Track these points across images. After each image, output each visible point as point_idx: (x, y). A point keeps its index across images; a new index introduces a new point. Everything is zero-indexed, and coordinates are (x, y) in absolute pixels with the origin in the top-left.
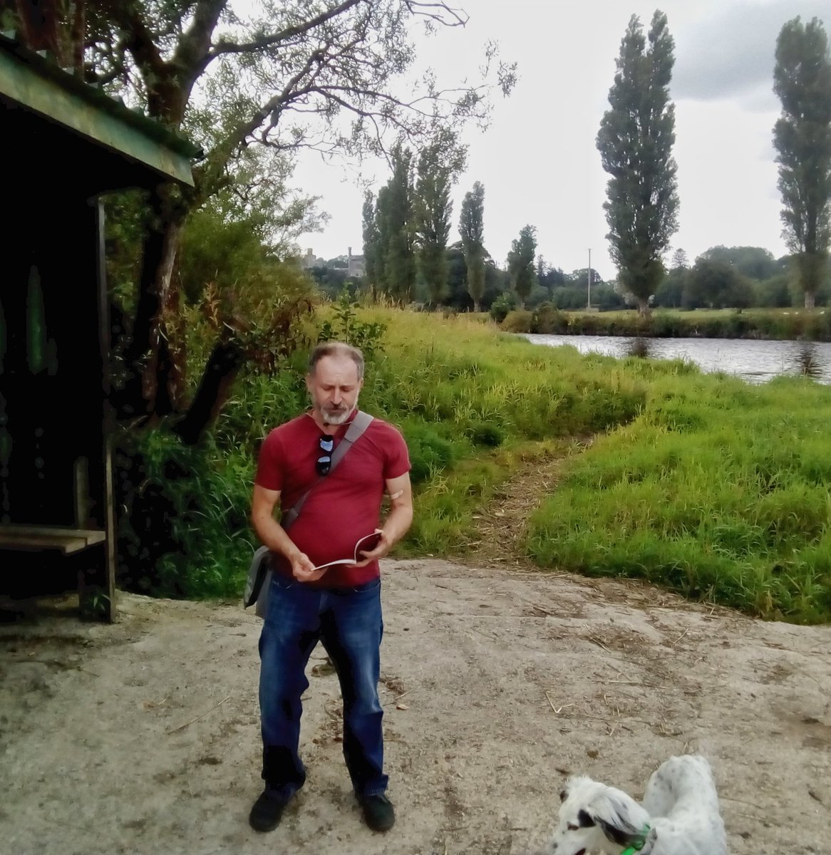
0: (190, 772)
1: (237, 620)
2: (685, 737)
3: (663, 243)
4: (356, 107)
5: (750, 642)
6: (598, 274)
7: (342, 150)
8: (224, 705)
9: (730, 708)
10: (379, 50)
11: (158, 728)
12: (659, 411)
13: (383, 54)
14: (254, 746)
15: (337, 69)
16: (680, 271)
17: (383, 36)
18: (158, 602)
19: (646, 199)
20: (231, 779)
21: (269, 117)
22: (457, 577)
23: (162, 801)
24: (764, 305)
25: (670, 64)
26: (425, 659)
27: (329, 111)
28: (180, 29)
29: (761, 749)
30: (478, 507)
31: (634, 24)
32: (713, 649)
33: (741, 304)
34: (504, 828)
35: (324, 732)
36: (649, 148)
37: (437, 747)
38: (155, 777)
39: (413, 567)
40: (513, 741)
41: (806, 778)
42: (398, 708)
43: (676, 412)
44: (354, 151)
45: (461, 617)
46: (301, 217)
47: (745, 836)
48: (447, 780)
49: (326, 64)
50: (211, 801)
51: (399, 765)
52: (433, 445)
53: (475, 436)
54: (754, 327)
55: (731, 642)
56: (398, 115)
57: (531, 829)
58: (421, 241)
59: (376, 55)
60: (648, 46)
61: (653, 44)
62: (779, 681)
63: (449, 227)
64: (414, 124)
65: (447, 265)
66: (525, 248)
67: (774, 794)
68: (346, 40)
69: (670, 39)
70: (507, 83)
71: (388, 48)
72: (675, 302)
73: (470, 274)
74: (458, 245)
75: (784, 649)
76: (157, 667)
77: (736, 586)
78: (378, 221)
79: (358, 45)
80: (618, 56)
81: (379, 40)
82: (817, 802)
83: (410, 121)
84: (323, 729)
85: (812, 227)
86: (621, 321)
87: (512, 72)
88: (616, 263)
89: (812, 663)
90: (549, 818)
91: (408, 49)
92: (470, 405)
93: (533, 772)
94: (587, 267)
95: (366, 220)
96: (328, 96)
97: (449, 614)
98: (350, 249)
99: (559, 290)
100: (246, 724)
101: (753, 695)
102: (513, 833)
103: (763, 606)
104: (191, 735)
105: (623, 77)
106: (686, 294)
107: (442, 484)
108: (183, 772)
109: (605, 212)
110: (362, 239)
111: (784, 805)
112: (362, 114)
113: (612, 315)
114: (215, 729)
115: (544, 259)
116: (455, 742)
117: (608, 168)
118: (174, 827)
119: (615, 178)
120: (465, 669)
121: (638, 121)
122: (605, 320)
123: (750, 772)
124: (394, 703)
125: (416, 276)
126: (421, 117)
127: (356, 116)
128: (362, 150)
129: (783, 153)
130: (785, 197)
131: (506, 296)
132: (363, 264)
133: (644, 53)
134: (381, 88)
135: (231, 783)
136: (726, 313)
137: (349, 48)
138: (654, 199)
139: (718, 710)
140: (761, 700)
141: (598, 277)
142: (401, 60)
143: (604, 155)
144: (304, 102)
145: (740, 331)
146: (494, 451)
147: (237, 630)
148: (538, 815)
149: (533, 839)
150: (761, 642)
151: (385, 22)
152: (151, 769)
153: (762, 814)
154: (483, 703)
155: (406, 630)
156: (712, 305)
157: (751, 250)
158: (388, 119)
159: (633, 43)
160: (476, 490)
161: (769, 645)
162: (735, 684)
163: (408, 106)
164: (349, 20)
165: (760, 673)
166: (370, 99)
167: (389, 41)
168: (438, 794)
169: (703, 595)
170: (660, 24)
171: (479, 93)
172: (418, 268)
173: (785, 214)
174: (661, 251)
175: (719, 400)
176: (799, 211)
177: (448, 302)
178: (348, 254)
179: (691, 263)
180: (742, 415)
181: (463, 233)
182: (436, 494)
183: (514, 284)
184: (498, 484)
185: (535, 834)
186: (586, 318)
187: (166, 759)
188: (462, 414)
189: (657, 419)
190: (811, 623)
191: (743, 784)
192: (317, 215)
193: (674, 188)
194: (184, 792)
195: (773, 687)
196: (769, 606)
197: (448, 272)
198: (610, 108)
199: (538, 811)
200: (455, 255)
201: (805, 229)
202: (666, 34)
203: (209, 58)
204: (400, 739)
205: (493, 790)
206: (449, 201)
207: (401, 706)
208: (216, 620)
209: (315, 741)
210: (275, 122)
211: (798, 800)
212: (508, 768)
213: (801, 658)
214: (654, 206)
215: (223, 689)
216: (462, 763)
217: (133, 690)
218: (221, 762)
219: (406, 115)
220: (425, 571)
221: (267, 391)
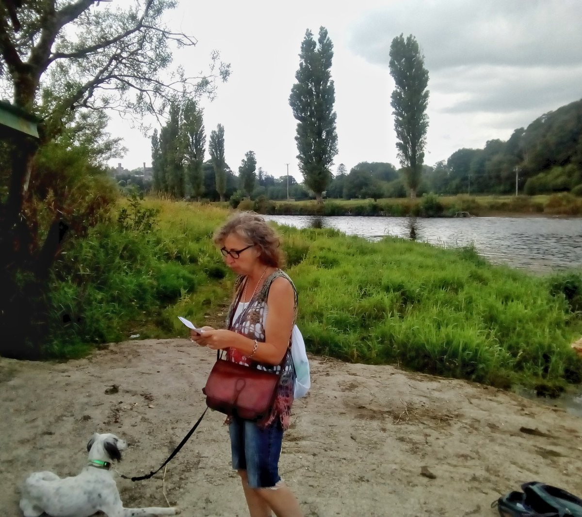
0: (37, 439)
1: (66, 370)
2: (296, 416)
3: (330, 160)
4: (138, 87)
5: (340, 373)
6: (294, 179)
7: (131, 110)
8: (57, 409)
9: (322, 403)
10: (151, 54)
11: (21, 420)
12: (315, 257)
13: (154, 58)
14: (72, 426)
15: (127, 65)
16: (342, 177)
17: (153, 47)
18: (22, 362)
19: (319, 134)
20: (60, 440)
21: (87, 92)
22: (191, 346)
23: (22, 452)
24: (390, 197)
25: (331, 55)
26: (167, 385)
27: (123, 88)
28: (33, 44)
29: (333, 420)
30: (208, 311)
31: (309, 34)
32: (321, 377)
33: (376, 196)
34: (197, 457)
35: (109, 419)
36: (320, 105)
37: (167, 424)
38: (19, 441)
39: (167, 343)
40: (208, 420)
41: (351, 430)
42: (149, 407)
43: (324, 257)
44: (139, 111)
45: (189, 365)
46: (110, 149)
47: (314, 455)
48: (171, 438)
49: (121, 62)
50: (48, 450)
51: (147, 432)
52: (184, 278)
53: (210, 272)
54: (382, 210)
55: (330, 373)
56: (163, 91)
57: (210, 457)
58: (187, 159)
59: (149, 58)
60: (318, 47)
61: (321, 45)
62: (350, 390)
63: (204, 150)
64: (172, 97)
65: (203, 174)
66: (250, 163)
67: (334, 438)
68: (133, 48)
69: (330, 42)
70: (225, 74)
71: (157, 54)
72: (340, 196)
73: (217, 179)
74: (209, 161)
75: (357, 375)
76: (21, 392)
77: (340, 347)
78: (161, 147)
79: (140, 52)
80: (300, 53)
81: (152, 49)
82: (354, 441)
83: (170, 95)
84: (109, 417)
85: (414, 151)
86: (306, 206)
87: (227, 68)
88: (303, 172)
89: (369, 382)
90: (220, 452)
91: (168, 55)
92: (207, 255)
93: (215, 433)
94: (287, 175)
95: (154, 147)
96: (122, 81)
97: (183, 364)
98: (144, 164)
99: (271, 188)
100: (68, 417)
101: (335, 397)
102: (201, 459)
103: (353, 356)
104: (39, 422)
105: (304, 64)
106: (345, 191)
107: (187, 299)
108: (34, 439)
109: (296, 142)
110: (151, 158)
111: (337, 442)
112: (142, 91)
113: (301, 203)
114: (52, 419)
115: (262, 170)
116: (177, 422)
117: (297, 117)
118: (29, 462)
119: (301, 123)
120: (187, 388)
121: (313, 89)
122: (297, 206)
123: (324, 429)
124: (148, 405)
125: (185, 180)
126: (176, 92)
127: (139, 92)
128: (143, 110)
129: (396, 109)
130: (398, 134)
131: (239, 192)
132: (152, 173)
133: (316, 50)
134: (153, 76)
135: (59, 442)
136: (367, 202)
137: (135, 53)
138: (324, 136)
139: (316, 404)
140: (339, 399)
141: (295, 180)
142: (164, 61)
143: (294, 109)
144: (108, 83)
145: (375, 212)
146: (220, 281)
147: (66, 374)
148: (215, 451)
149: (211, 461)
150: (346, 373)
151: (155, 40)
152: (17, 437)
153: (325, 446)
154: (195, 404)
155: (158, 372)
156: (360, 197)
157: (382, 164)
158: (157, 94)
159: (308, 45)
160: (208, 302)
161: (350, 374)
162: (328, 392)
163: (168, 86)
164: (135, 37)
165: (342, 387)
166: (147, 82)
167: (157, 50)
168: (166, 444)
169: (323, 352)
170: (324, 34)
171: (209, 79)
172: (186, 176)
173: (398, 145)
174: (328, 165)
175: (349, 251)
176: (406, 142)
177: (205, 196)
178: (143, 167)
179: (348, 172)
180: (359, 258)
181: (212, 155)
182: (184, 304)
183: (243, 185)
184: (222, 299)
185: (212, 459)
186: (285, 205)
187: (25, 433)
188: (203, 260)
189: (314, 262)
190: (376, 364)
191: (319, 435)
192: (120, 148)
193: (335, 128)
194: (34, 447)
195: (347, 393)
196: (356, 356)
197: (203, 177)
198: (297, 82)
199: (215, 449)
200: (208, 167)
201: (410, 153)
202: (328, 39)
203: (50, 61)
204: (149, 421)
205: (194, 442)
206: (204, 136)
207: (151, 406)
208: (55, 370)
209: (104, 423)
210: (91, 95)
211: (345, 440)
212: (203, 432)
213: (364, 379)
214: (324, 140)
215: (57, 401)
216: (180, 430)
217: (8, 403)
218: (54, 434)
219: (168, 92)
220: (173, 344)
221: (86, 248)
